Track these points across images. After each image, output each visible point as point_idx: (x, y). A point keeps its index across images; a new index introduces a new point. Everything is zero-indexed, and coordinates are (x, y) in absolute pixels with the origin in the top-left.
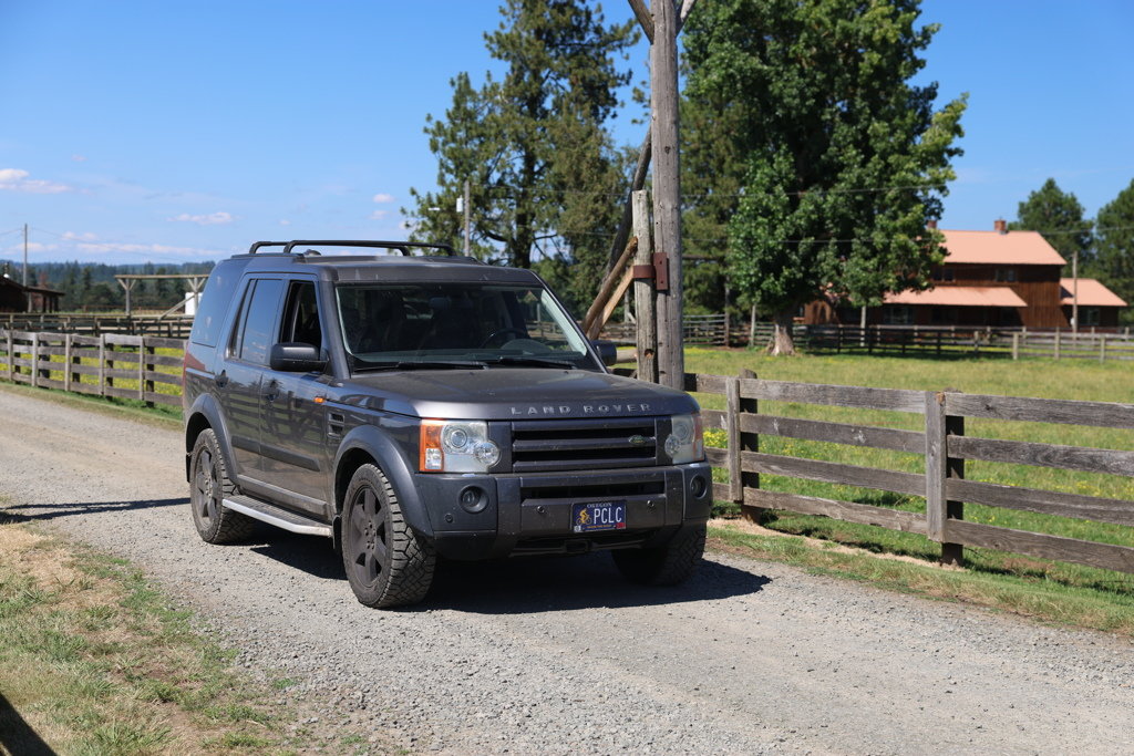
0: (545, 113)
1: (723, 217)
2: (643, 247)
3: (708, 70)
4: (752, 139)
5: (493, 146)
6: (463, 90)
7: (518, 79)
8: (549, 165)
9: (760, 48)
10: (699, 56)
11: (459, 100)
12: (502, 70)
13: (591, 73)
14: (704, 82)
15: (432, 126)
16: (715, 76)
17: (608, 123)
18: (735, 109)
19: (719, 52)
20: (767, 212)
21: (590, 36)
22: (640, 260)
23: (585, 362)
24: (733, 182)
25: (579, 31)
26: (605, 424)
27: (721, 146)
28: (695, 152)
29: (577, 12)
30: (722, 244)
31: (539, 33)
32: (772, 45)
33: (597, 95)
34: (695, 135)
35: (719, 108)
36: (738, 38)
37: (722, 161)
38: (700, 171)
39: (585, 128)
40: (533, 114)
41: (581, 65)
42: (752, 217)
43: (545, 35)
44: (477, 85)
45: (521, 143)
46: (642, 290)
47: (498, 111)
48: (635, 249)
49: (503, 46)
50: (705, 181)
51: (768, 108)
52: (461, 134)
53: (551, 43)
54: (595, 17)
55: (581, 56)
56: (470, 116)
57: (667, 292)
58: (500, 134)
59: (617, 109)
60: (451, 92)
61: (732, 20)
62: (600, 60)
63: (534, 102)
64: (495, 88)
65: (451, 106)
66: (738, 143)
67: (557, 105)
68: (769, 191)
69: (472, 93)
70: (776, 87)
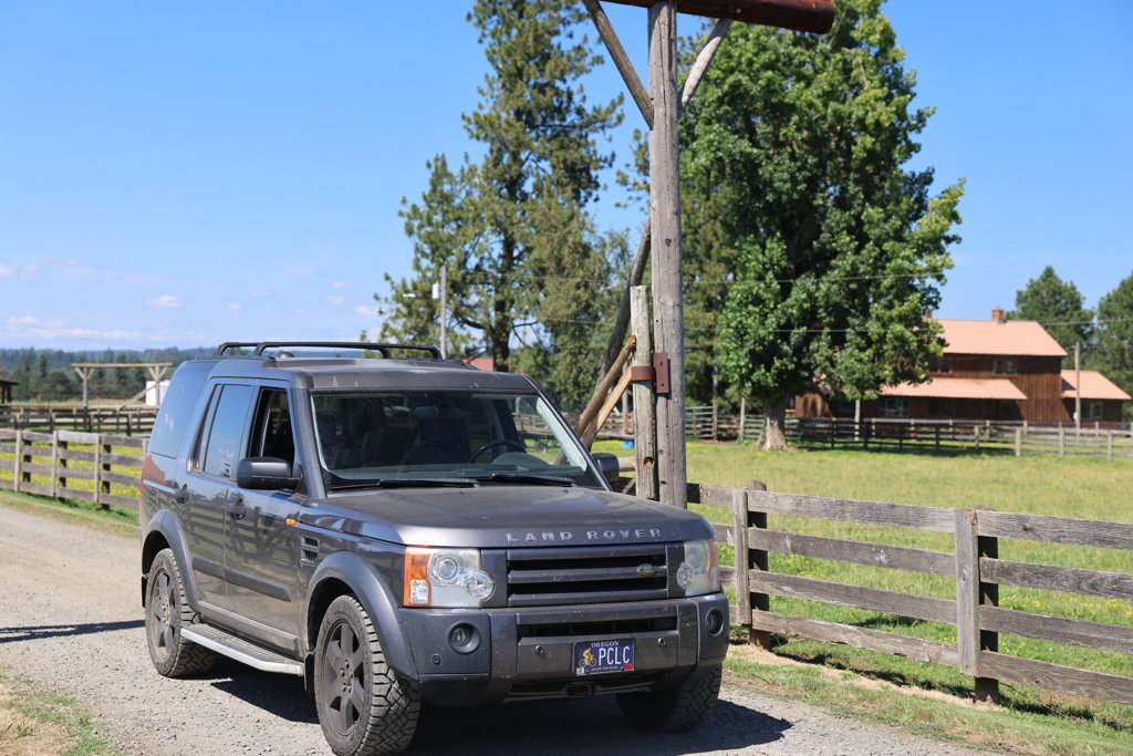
0: (525, 197)
1: (711, 305)
2: (642, 347)
3: (695, 154)
4: (741, 223)
5: (471, 230)
6: (440, 173)
7: (497, 162)
8: (529, 250)
9: (749, 130)
11: (435, 185)
12: (480, 152)
13: (572, 155)
14: (692, 166)
15: (407, 209)
16: (702, 160)
17: (590, 206)
18: (724, 193)
19: (708, 134)
20: (758, 300)
21: (572, 118)
22: (640, 360)
23: (586, 479)
24: (721, 268)
25: (560, 111)
26: (612, 552)
27: (712, 231)
29: (558, 93)
30: (710, 334)
31: (518, 114)
32: (762, 128)
33: (579, 177)
35: (706, 192)
36: (726, 121)
37: (710, 247)
38: (687, 257)
39: (566, 211)
40: (512, 197)
41: (562, 147)
42: (742, 304)
43: (525, 116)
44: (454, 168)
45: (499, 226)
46: (642, 393)
47: (476, 194)
48: (633, 349)
49: (483, 127)
50: (692, 267)
51: (758, 193)
52: (438, 218)
53: (531, 124)
54: (577, 98)
55: (562, 138)
56: (447, 199)
57: (668, 396)
58: (478, 217)
60: (428, 175)
61: (720, 101)
62: (582, 142)
63: (513, 185)
64: (473, 170)
65: (427, 189)
66: (727, 227)
67: (538, 189)
68: (760, 278)
69: (449, 176)
70: (766, 171)
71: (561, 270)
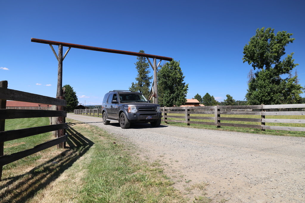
0: (142, 86)
1: (162, 97)
2: (153, 93)
3: (160, 81)
4: (165, 89)
5: (136, 90)
6: (133, 84)
7: (139, 83)
8: (143, 92)
9: (166, 79)
10: (159, 79)
11: (133, 85)
12: (137, 82)
13: (147, 82)
14: (160, 82)
15: (130, 88)
16: (161, 82)
17: (149, 87)
18: (163, 86)
19: (161, 79)
20: (167, 96)
21: (147, 78)
22: (153, 94)
23: (147, 102)
24: (163, 94)
25: (146, 77)
26: (149, 107)
27: (162, 90)
28: (159, 90)
29: (146, 75)
30: (162, 100)
31: (141, 78)
32: (167, 78)
33: (148, 84)
34: (159, 88)
35: (162, 85)
36: (163, 78)
37: (162, 91)
38: (160, 92)
39: (147, 88)
40: (141, 87)
41: (146, 81)
42: (165, 97)
43: (142, 78)
44: (135, 84)
45: (139, 90)
46: (153, 98)
47: (137, 86)
48: (152, 93)
49: (137, 79)
50: (160, 93)
51: (167, 85)
52: (133, 89)
53: (143, 79)
54: (148, 76)
55: (146, 80)
56: (134, 87)
57: (156, 98)
58: (137, 89)
59: (150, 86)
60: (132, 84)
61: (163, 76)
62: (148, 81)
63: (141, 85)
64: (137, 84)
65: (132, 86)
66: (164, 89)
67: (144, 86)
68: (167, 94)
69: (134, 84)
70: (168, 83)
71: (146, 94)
